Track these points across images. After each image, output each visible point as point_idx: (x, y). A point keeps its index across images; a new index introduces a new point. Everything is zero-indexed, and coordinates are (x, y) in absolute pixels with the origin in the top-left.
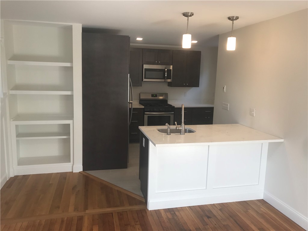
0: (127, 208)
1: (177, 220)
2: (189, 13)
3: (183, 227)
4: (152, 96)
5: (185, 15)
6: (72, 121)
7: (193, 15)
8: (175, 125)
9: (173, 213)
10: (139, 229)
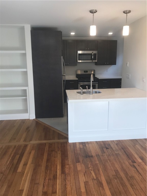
0: (56, 141)
1: (86, 149)
2: (93, 10)
3: (88, 154)
4: (85, 72)
5: (91, 12)
6: (28, 87)
7: (97, 12)
8: (87, 89)
9: (84, 145)
10: (59, 154)
